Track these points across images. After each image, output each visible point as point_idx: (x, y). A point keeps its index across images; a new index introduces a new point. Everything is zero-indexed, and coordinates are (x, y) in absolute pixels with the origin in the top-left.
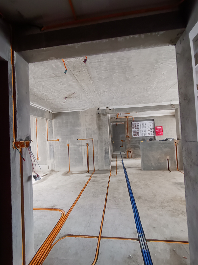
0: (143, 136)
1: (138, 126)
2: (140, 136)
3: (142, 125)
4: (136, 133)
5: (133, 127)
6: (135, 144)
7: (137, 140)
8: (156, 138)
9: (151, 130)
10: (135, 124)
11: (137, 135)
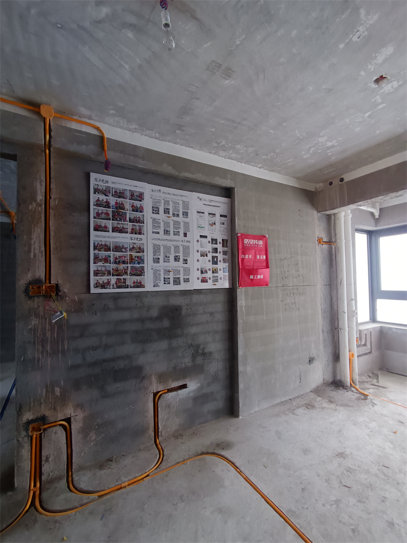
0: (171, 287)
1: (138, 214)
2: (149, 287)
3: (167, 211)
4: (122, 266)
5: (98, 215)
6: (107, 347)
7: (126, 315)
8: (242, 301)
9: (215, 250)
10: (120, 194)
11: (127, 277)
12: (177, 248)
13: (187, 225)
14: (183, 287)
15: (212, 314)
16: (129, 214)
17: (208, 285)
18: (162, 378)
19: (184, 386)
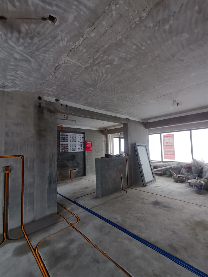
0: (73, 151)
3: (72, 138)
4: (65, 148)
5: (61, 139)
7: (65, 156)
8: (86, 154)
9: (81, 144)
10: (64, 135)
11: (66, 150)
12: (74, 144)
13: (76, 140)
14: (75, 151)
15: (80, 156)
16: (66, 139)
17: (80, 151)
18: (71, 168)
19: (75, 170)
